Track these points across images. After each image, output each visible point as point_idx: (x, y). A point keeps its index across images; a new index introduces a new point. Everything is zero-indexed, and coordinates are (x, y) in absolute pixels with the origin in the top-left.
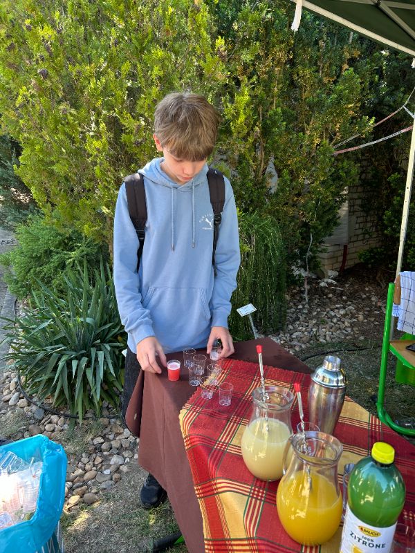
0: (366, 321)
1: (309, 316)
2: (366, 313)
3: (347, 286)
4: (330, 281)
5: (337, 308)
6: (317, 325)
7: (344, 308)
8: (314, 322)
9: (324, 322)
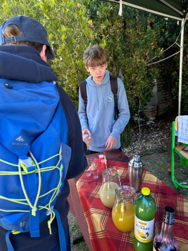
0: (168, 139)
1: (142, 138)
2: (168, 135)
3: (159, 123)
4: (151, 122)
5: (155, 134)
6: (145, 142)
7: (158, 134)
8: (144, 141)
9: (148, 141)
